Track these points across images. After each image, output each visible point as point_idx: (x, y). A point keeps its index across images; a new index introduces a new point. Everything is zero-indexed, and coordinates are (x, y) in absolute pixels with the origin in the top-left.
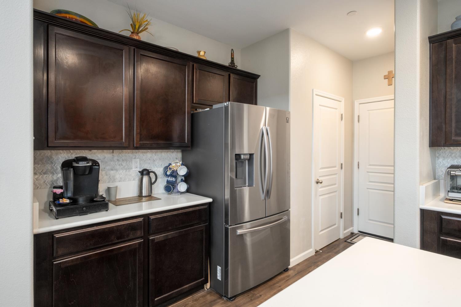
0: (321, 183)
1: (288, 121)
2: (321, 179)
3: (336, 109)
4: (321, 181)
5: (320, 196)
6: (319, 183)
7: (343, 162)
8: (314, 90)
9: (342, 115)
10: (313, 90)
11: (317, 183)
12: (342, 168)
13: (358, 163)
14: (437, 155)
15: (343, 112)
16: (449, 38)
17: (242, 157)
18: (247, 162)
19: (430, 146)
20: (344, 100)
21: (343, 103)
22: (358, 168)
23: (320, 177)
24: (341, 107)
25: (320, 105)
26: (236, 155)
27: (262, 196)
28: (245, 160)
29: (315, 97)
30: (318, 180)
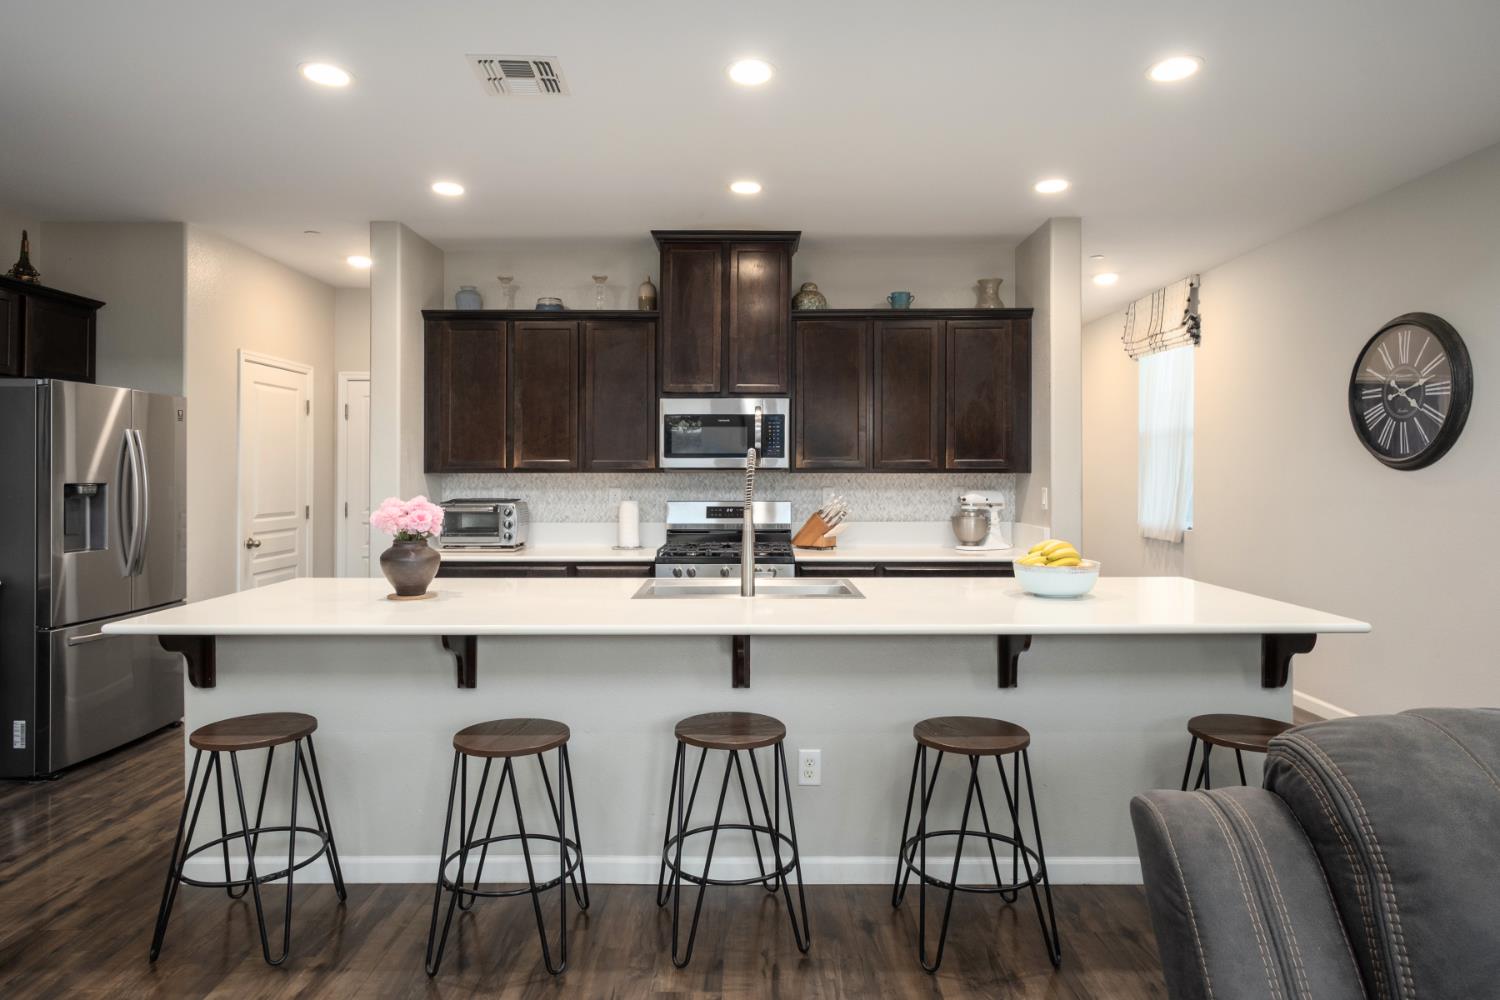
0: (258, 546)
1: (181, 417)
2: (256, 539)
3: (295, 390)
4: (257, 543)
5: (255, 574)
6: (254, 548)
7: (310, 502)
8: (242, 352)
9: (308, 402)
10: (239, 351)
11: (249, 546)
12: (307, 516)
13: (346, 504)
14: (444, 485)
15: (310, 397)
16: (447, 318)
17: (81, 490)
18: (88, 500)
19: (425, 472)
20: (312, 371)
21: (310, 377)
22: (346, 515)
23: (255, 534)
24: (306, 386)
25: (256, 383)
26: (66, 486)
27: (125, 571)
28: (84, 495)
29: (243, 364)
30: (250, 539)
